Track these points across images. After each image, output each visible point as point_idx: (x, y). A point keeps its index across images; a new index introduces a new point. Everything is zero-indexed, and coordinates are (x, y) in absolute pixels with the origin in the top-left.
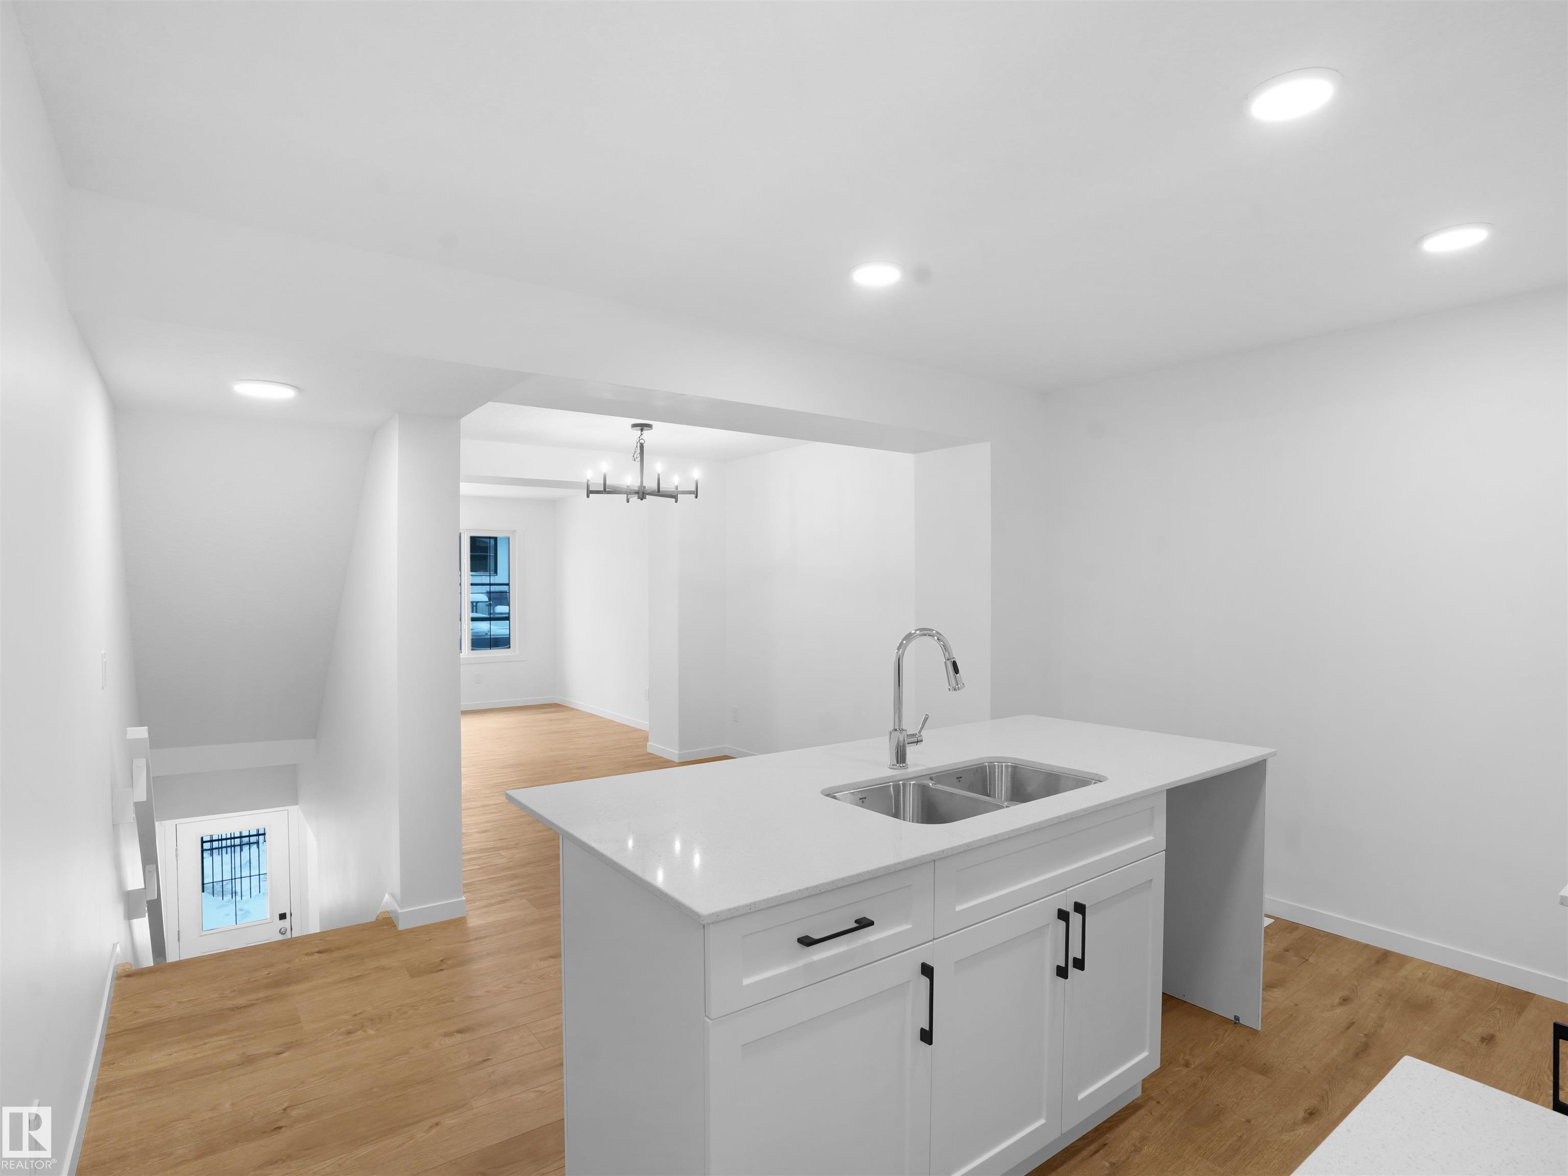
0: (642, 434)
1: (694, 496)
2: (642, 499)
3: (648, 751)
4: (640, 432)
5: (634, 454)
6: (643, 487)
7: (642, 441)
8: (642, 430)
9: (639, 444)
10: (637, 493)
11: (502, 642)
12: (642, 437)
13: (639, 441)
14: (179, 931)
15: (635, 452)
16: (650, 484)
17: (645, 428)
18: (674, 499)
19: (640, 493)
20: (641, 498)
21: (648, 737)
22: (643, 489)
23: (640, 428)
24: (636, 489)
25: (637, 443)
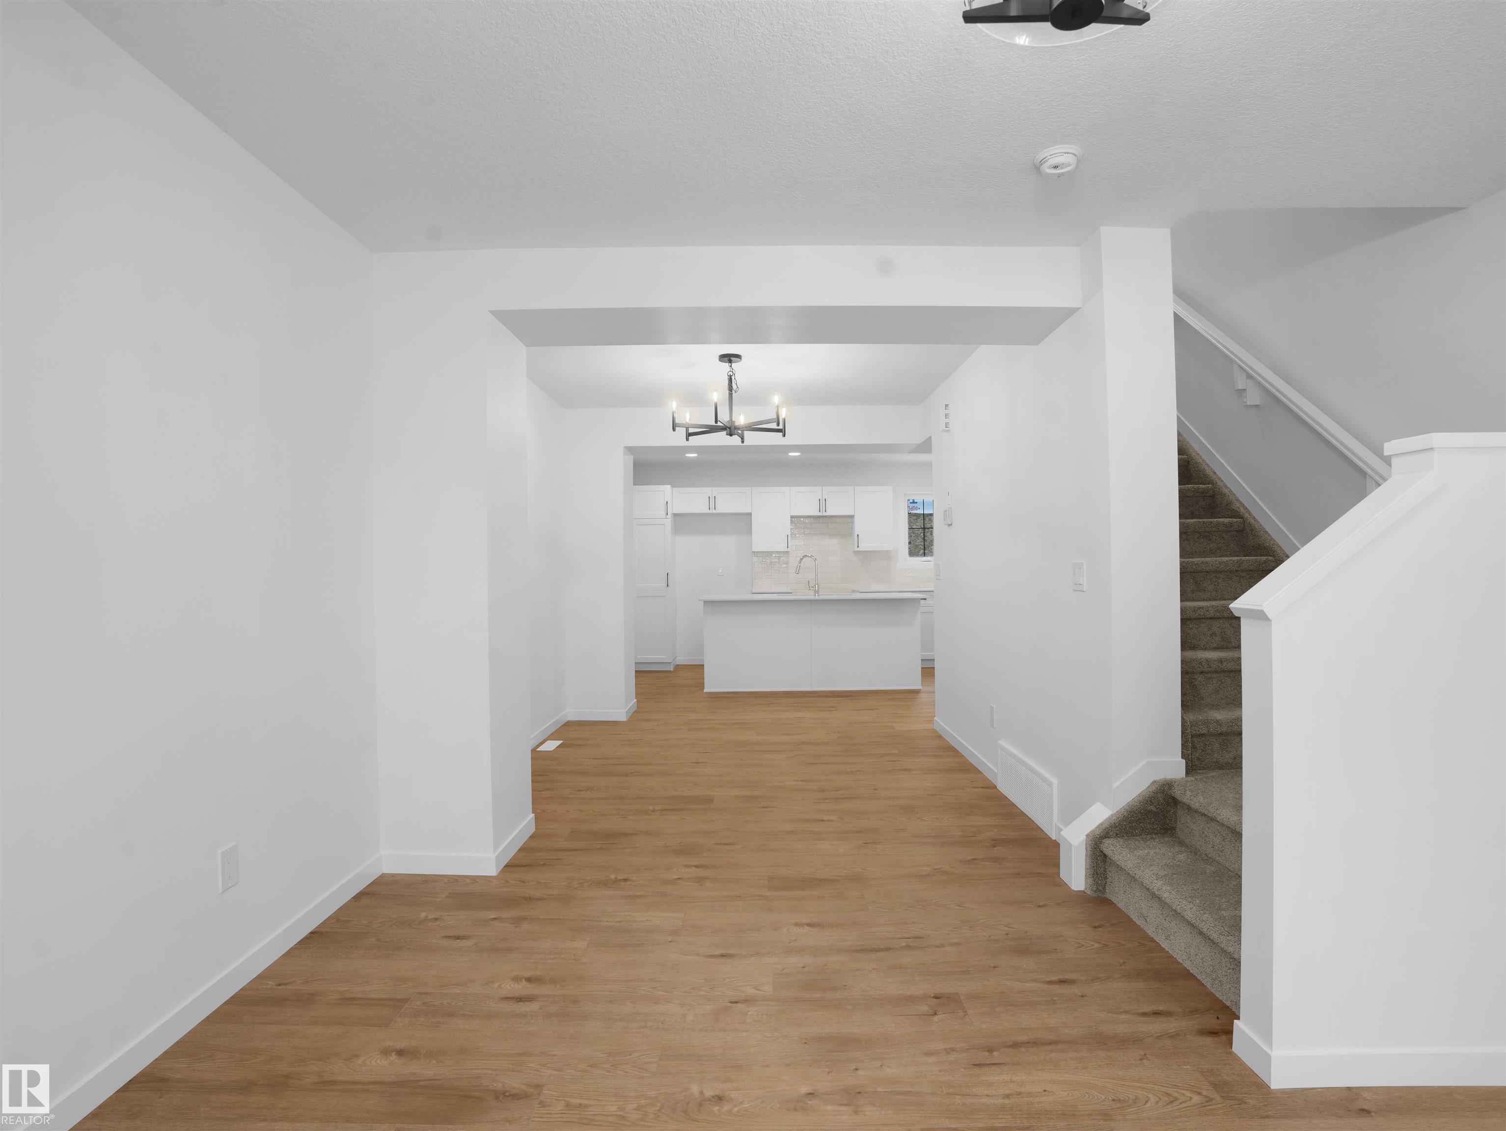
8: (730, 362)
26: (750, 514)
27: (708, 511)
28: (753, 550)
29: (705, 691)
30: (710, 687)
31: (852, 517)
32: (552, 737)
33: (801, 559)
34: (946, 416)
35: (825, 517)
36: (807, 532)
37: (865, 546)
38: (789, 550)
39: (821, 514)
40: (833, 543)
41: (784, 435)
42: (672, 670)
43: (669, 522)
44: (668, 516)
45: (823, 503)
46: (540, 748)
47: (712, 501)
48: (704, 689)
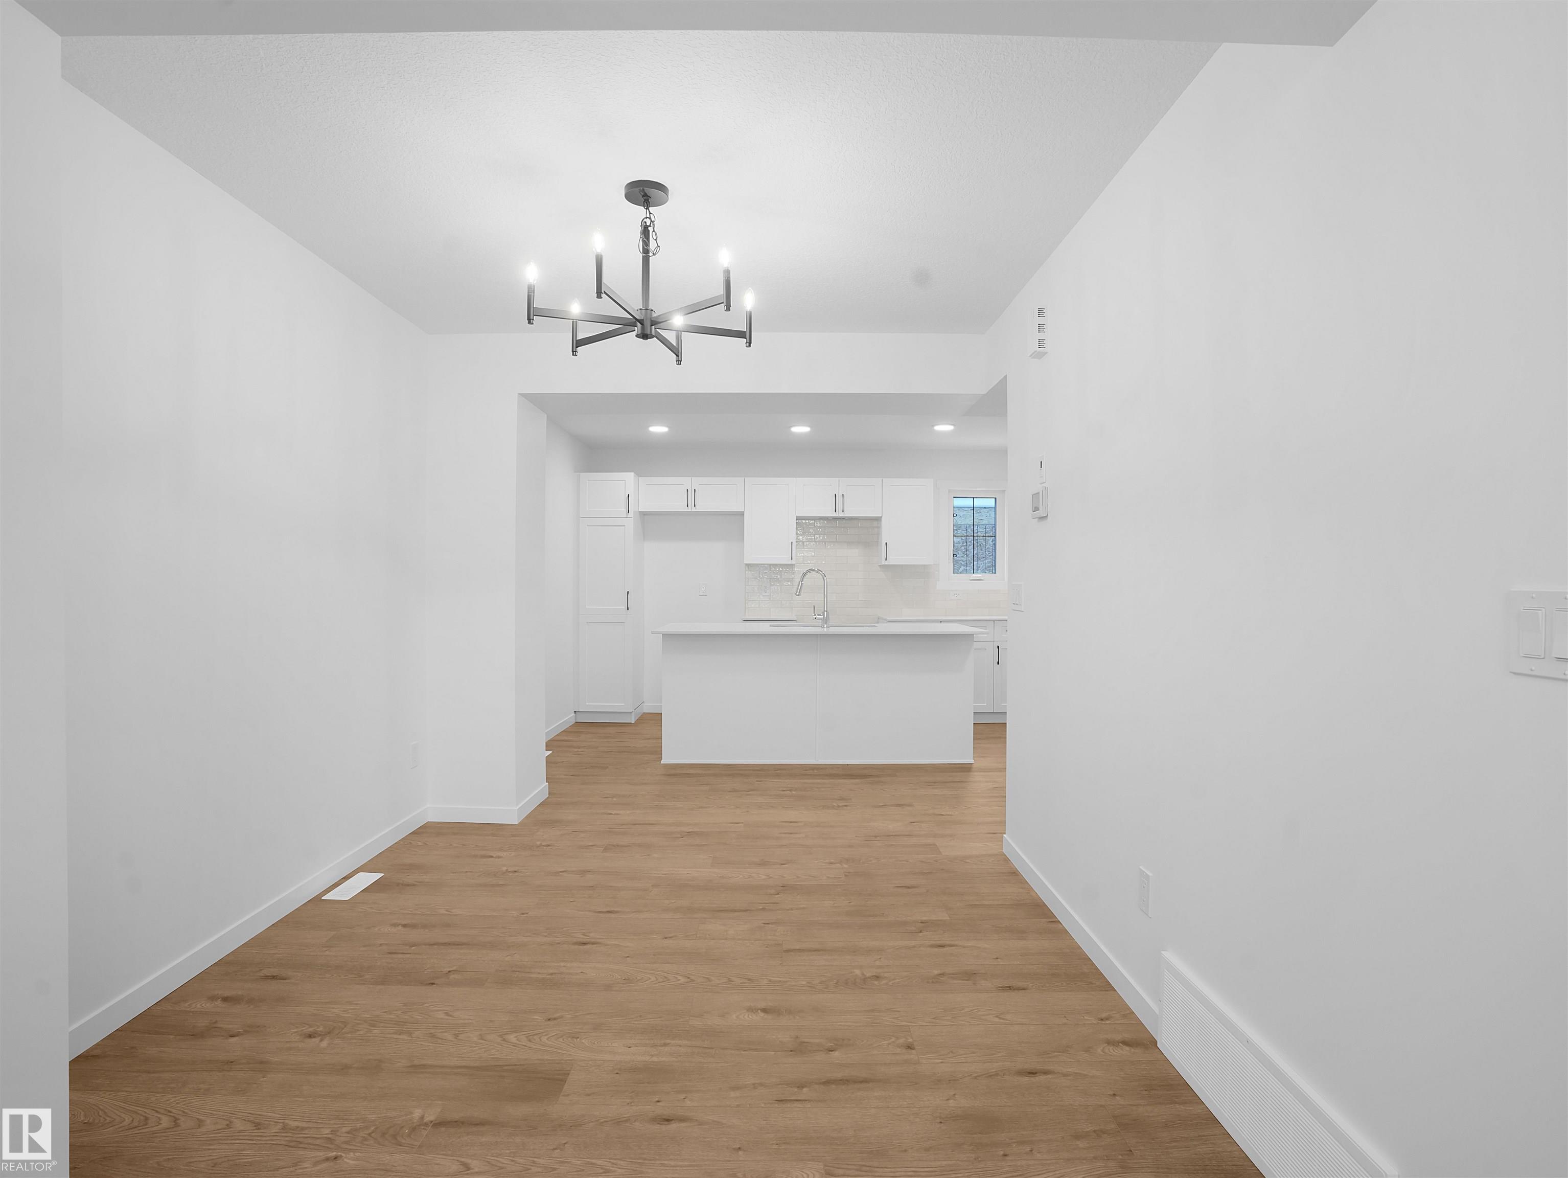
26: (742, 514)
27: (686, 509)
28: (746, 562)
29: (663, 762)
30: (667, 759)
31: (878, 519)
32: (365, 868)
33: (804, 575)
34: (1041, 328)
35: (843, 518)
36: (818, 540)
37: (894, 559)
38: (793, 562)
39: (838, 515)
40: (854, 554)
41: (749, 344)
42: (633, 722)
43: (630, 523)
44: (630, 515)
45: (839, 499)
46: (325, 896)
47: (691, 495)
48: (662, 759)
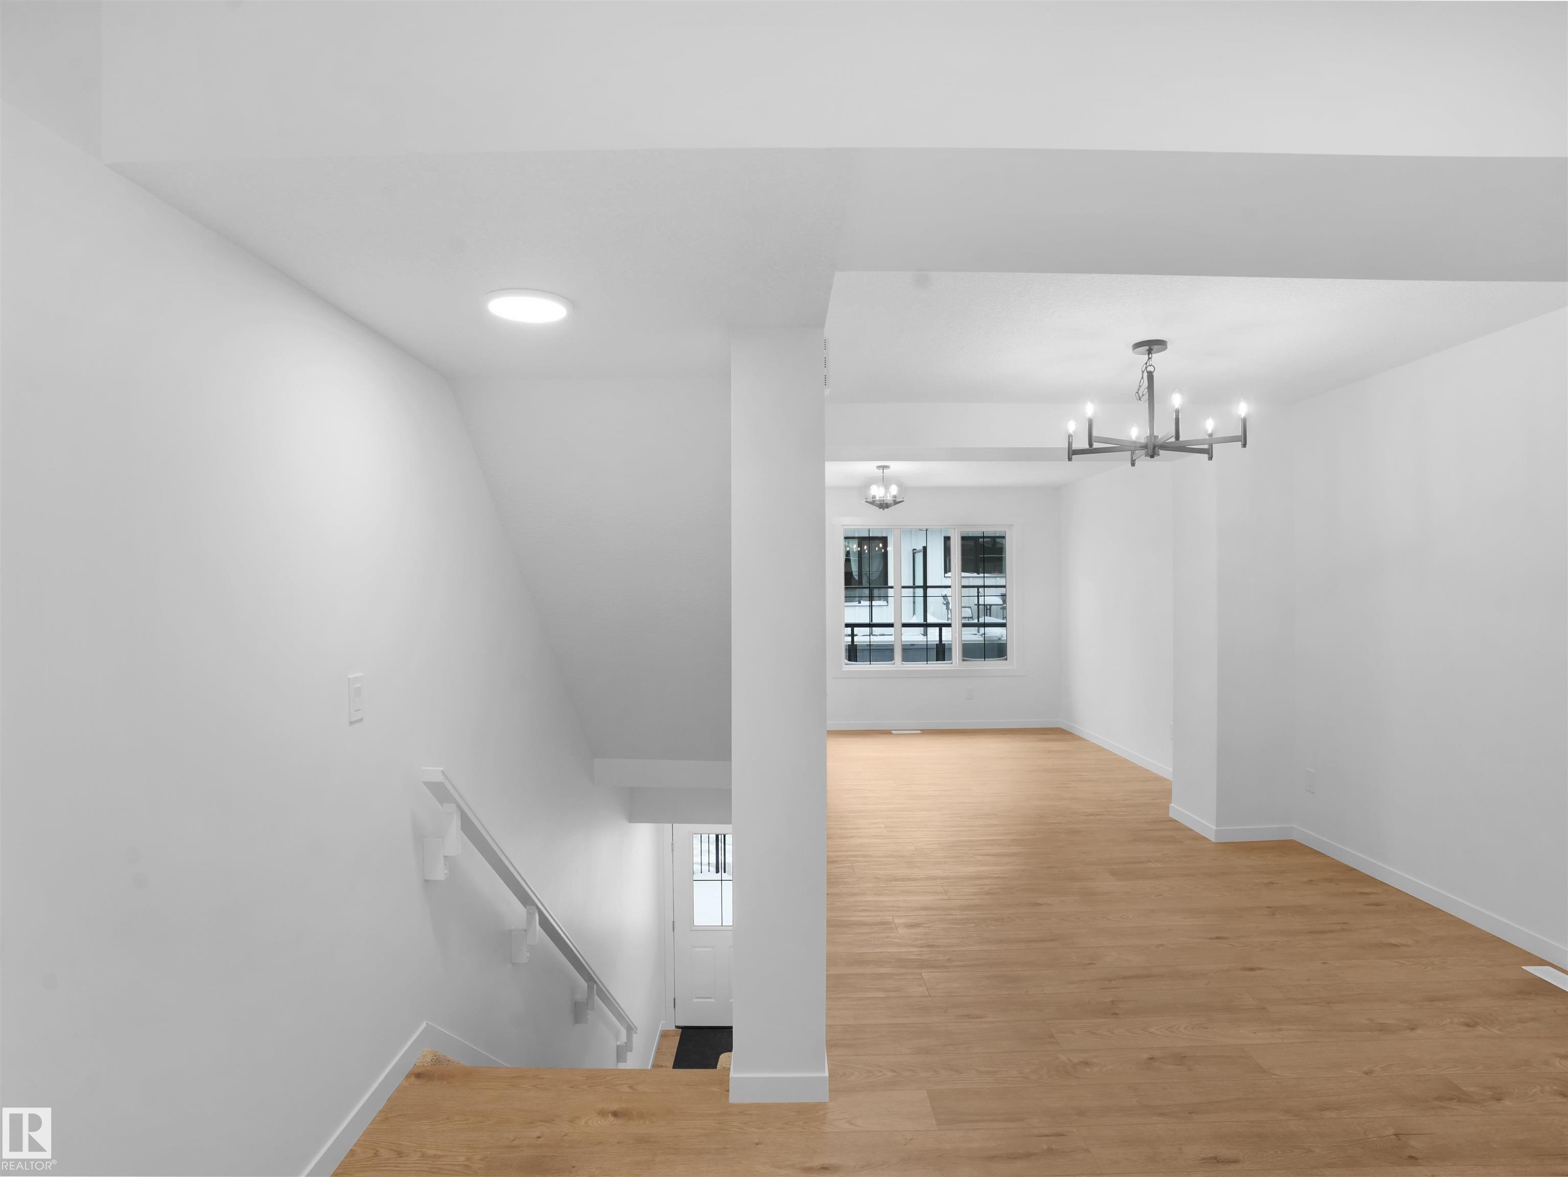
0: (1149, 358)
1: (1240, 444)
2: (1152, 456)
3: (1170, 816)
4: (1147, 356)
5: (1138, 390)
6: (1153, 438)
7: (1150, 369)
8: (1150, 352)
9: (1145, 374)
10: (1145, 447)
11: (998, 650)
12: (1150, 362)
13: (1146, 368)
14: (673, 922)
15: (1140, 386)
16: (1164, 431)
17: (1155, 347)
18: (1206, 456)
19: (1149, 446)
20: (1152, 454)
21: (1171, 792)
22: (1153, 441)
23: (1147, 348)
24: (1143, 441)
25: (1143, 372)
